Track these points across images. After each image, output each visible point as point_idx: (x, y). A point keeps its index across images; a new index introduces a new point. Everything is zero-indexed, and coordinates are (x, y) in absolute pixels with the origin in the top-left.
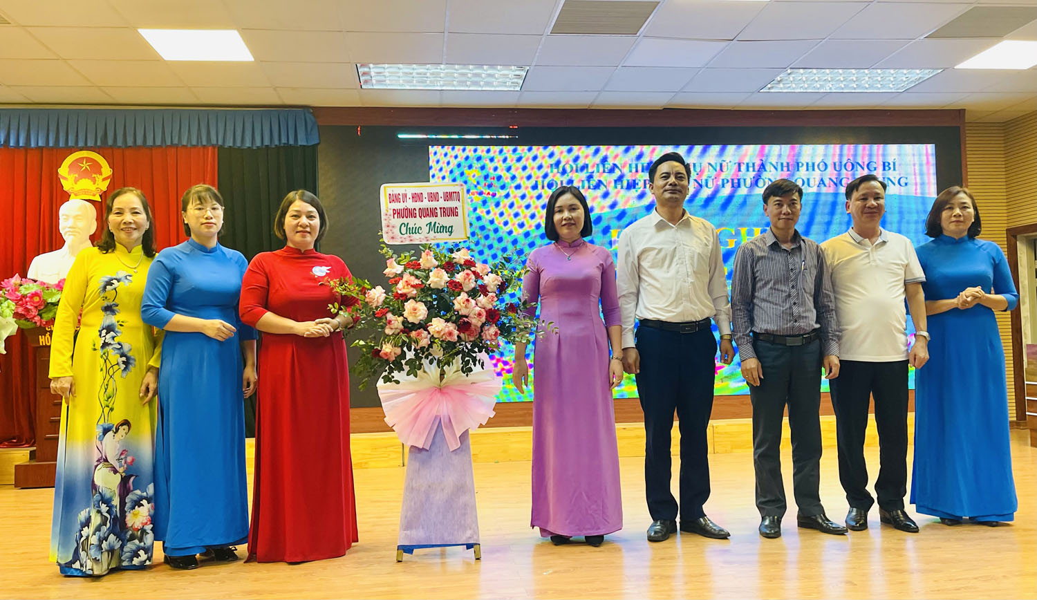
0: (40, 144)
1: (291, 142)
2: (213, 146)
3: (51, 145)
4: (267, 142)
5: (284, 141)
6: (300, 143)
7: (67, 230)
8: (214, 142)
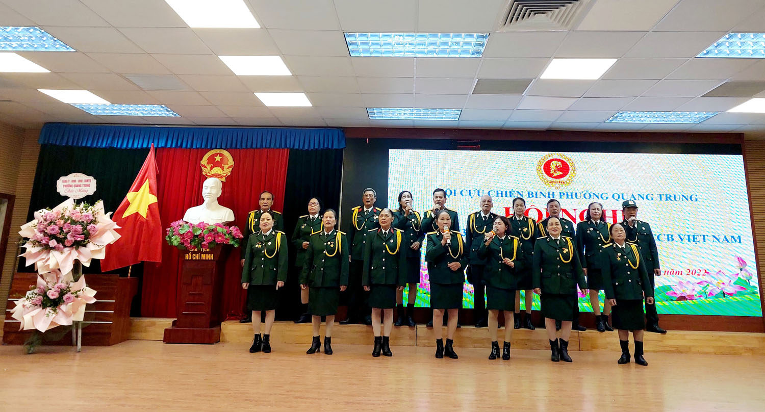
0: (198, 147)
1: (330, 147)
2: (288, 148)
3: (203, 147)
4: (316, 147)
5: (326, 146)
6: (334, 148)
7: (207, 194)
8: (288, 146)
